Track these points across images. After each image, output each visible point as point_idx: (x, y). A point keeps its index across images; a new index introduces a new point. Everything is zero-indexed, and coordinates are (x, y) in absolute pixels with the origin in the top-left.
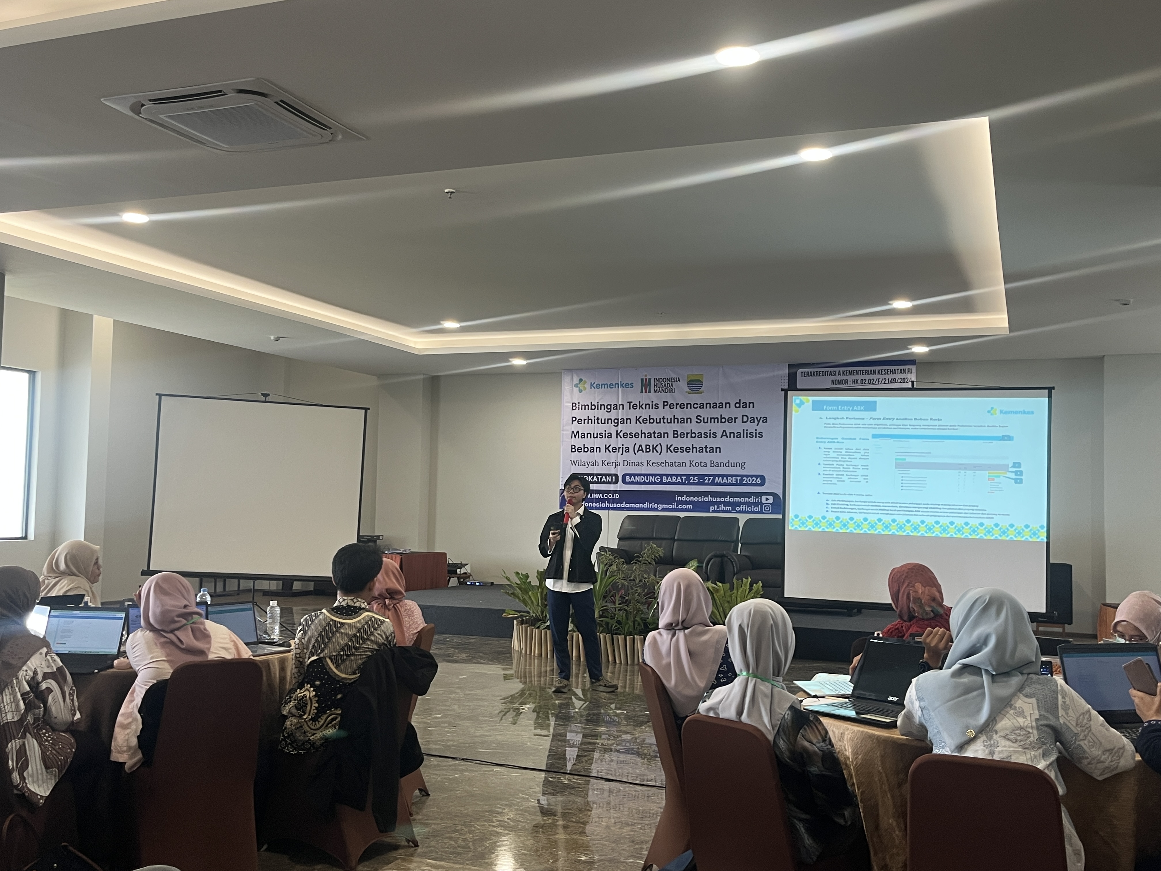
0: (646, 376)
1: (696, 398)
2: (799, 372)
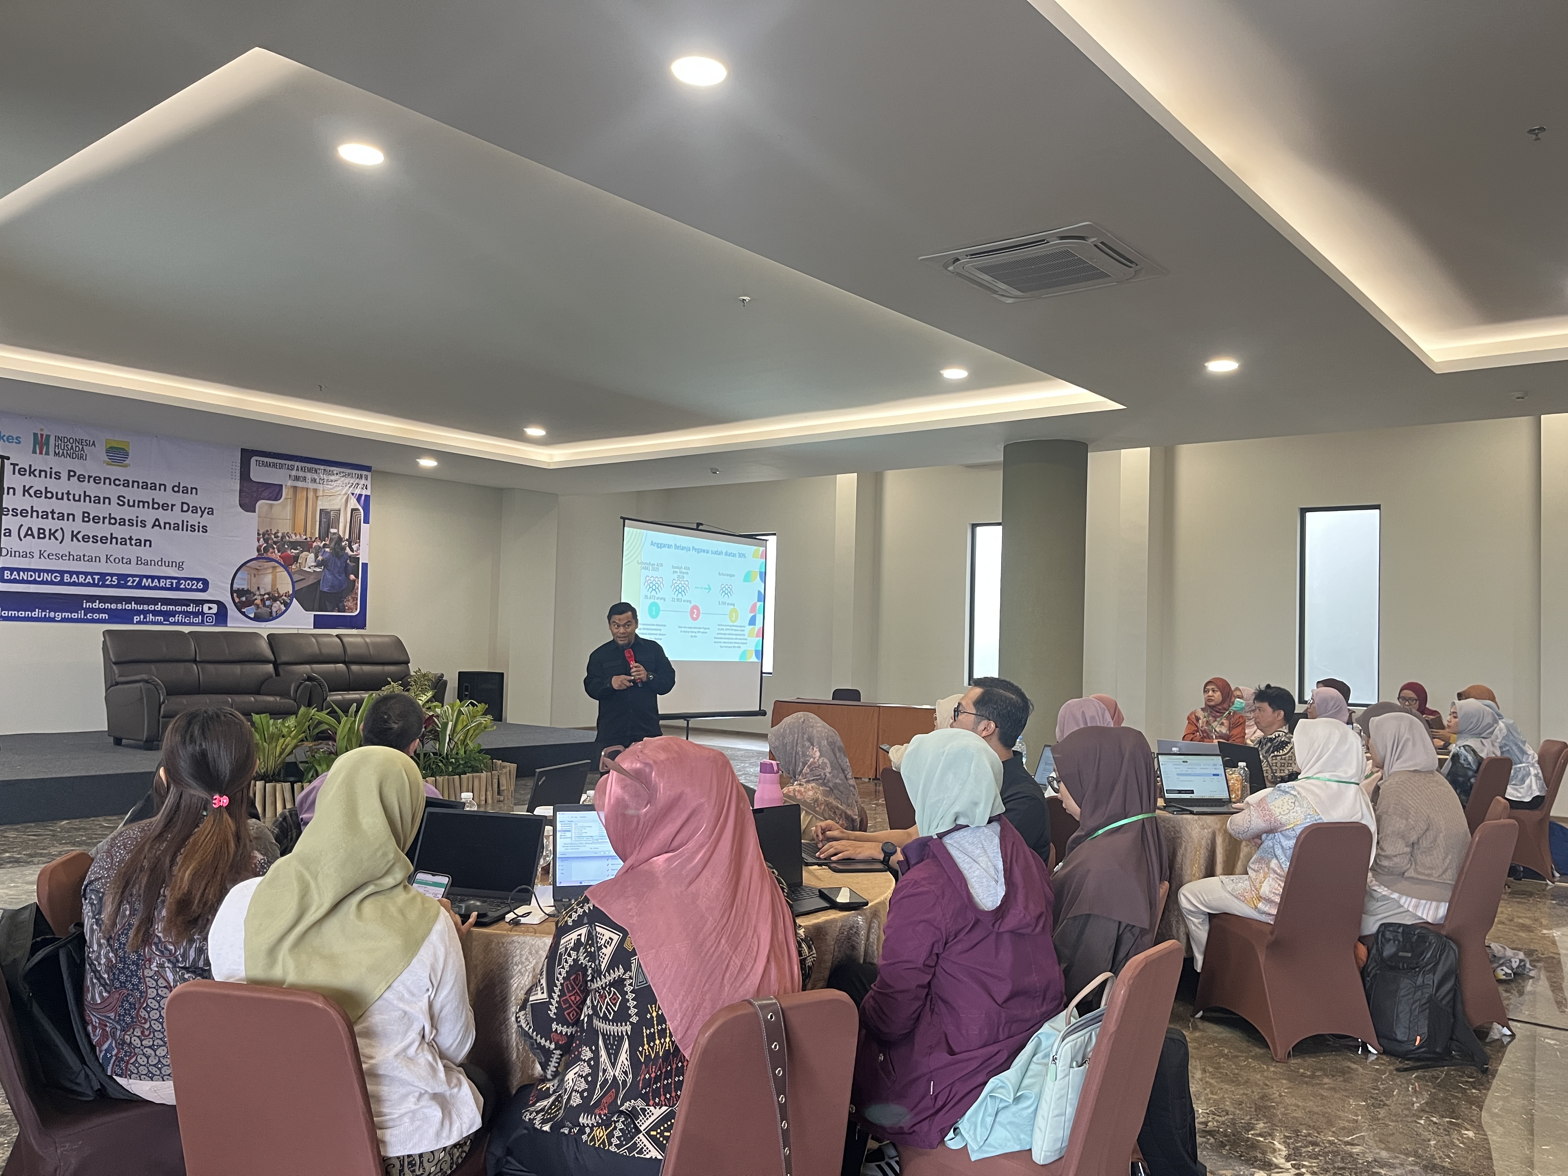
0: (42, 430)
1: (116, 472)
2: (254, 459)
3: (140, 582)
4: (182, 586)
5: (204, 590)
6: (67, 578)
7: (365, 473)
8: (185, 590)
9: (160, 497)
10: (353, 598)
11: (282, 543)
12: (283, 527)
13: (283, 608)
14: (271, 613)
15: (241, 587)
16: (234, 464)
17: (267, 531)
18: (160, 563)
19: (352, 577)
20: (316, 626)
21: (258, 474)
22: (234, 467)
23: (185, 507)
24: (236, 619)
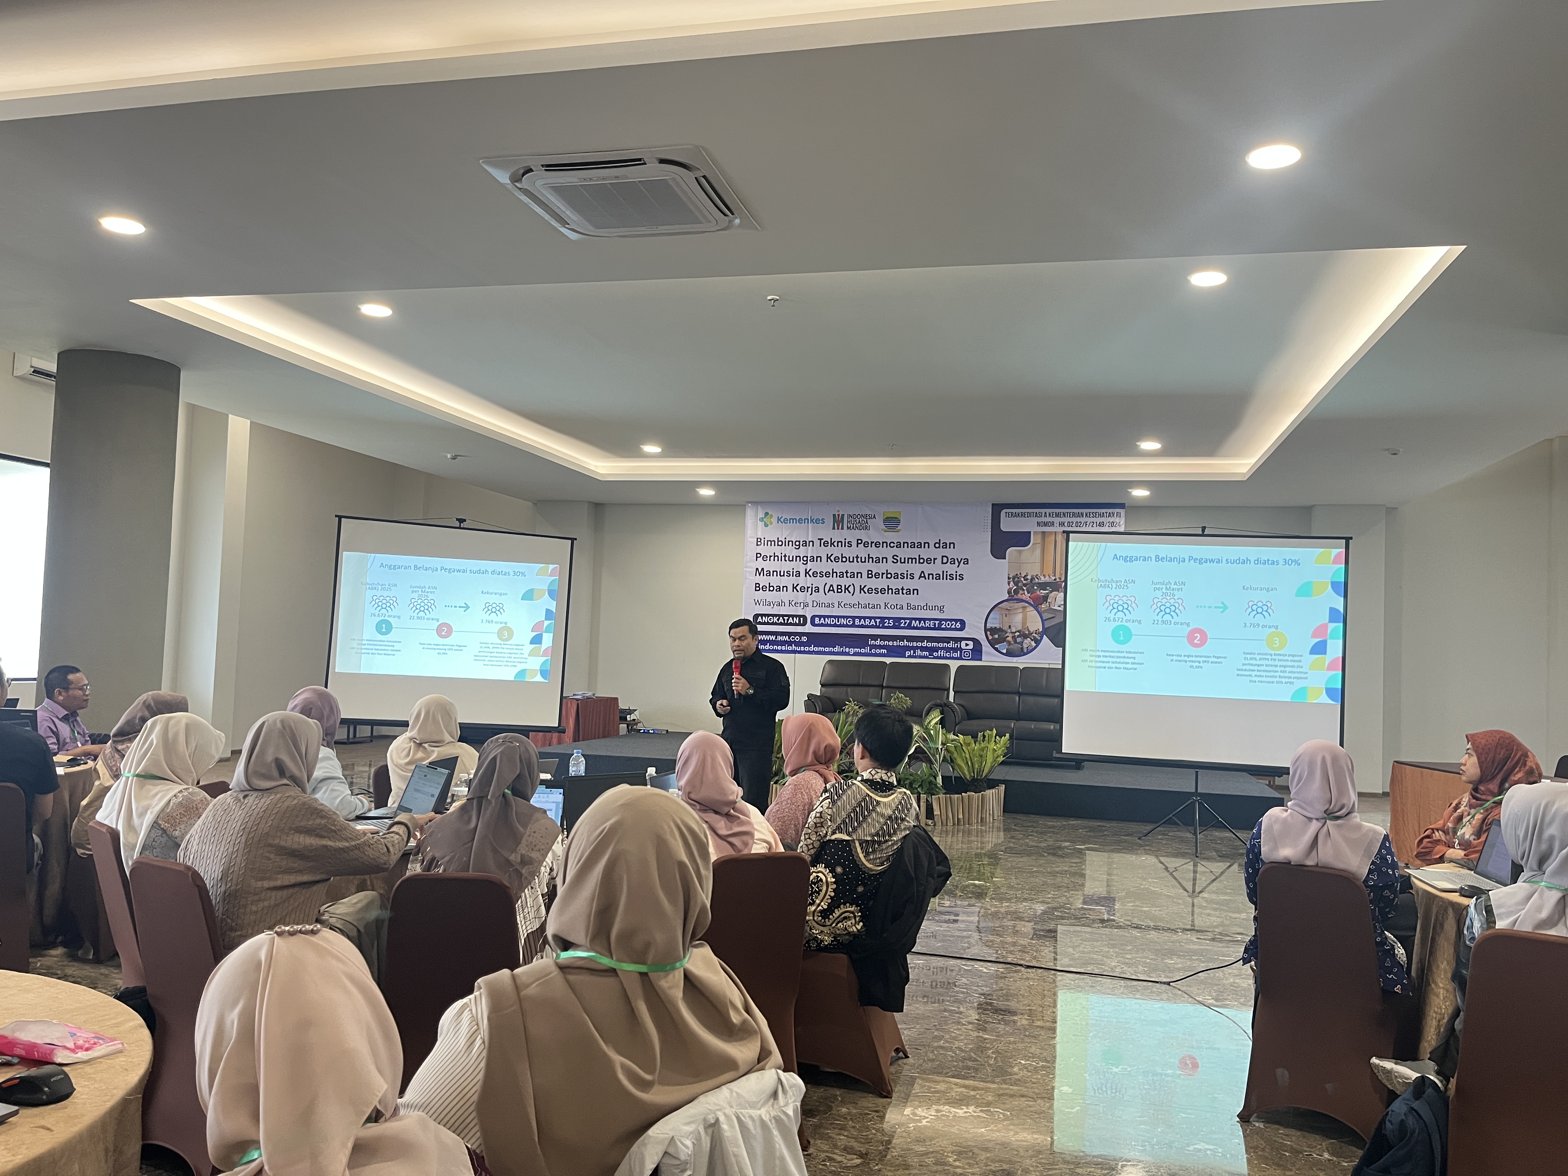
0: (838, 511)
1: (891, 537)
2: (1003, 513)
3: (910, 623)
4: (943, 626)
5: (962, 629)
6: (857, 621)
7: (1117, 510)
8: (946, 629)
9: (925, 553)
11: (1032, 584)
12: (1031, 570)
13: (1033, 644)
14: (1022, 648)
15: (994, 626)
16: (986, 518)
17: (1017, 575)
18: (925, 608)
21: (1008, 524)
22: (986, 521)
23: (945, 560)
24: (989, 654)
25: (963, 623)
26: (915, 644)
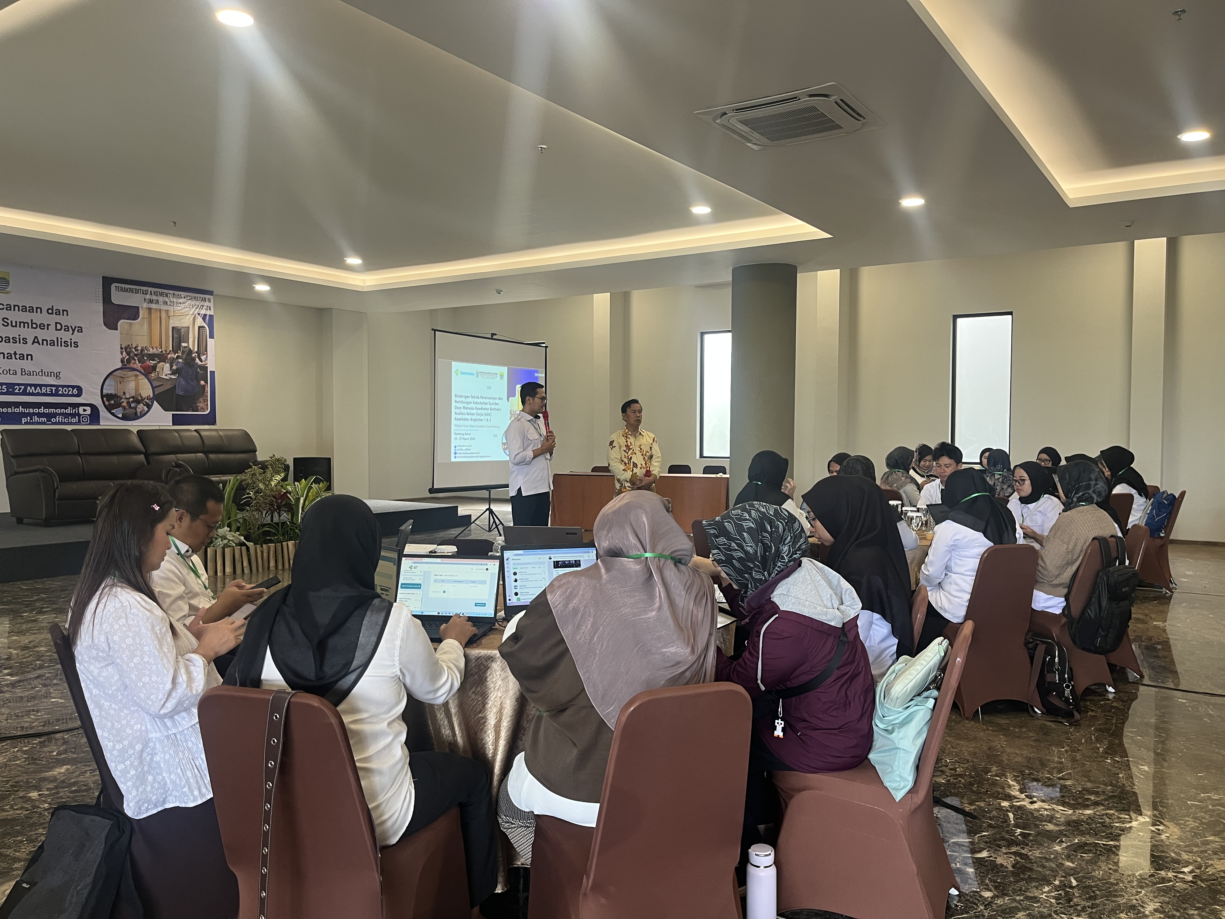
1: (1, 298)
2: (113, 286)
3: (25, 389)
4: (60, 393)
5: (79, 395)
7: (207, 296)
8: (63, 395)
9: (38, 318)
10: (204, 400)
11: (142, 355)
12: (141, 341)
13: (145, 408)
14: (136, 413)
15: (109, 392)
16: (98, 290)
17: (129, 345)
18: (40, 374)
19: (202, 383)
20: (174, 424)
21: (118, 298)
22: (97, 293)
23: (59, 327)
24: (108, 419)
25: (80, 389)
26: (31, 410)
